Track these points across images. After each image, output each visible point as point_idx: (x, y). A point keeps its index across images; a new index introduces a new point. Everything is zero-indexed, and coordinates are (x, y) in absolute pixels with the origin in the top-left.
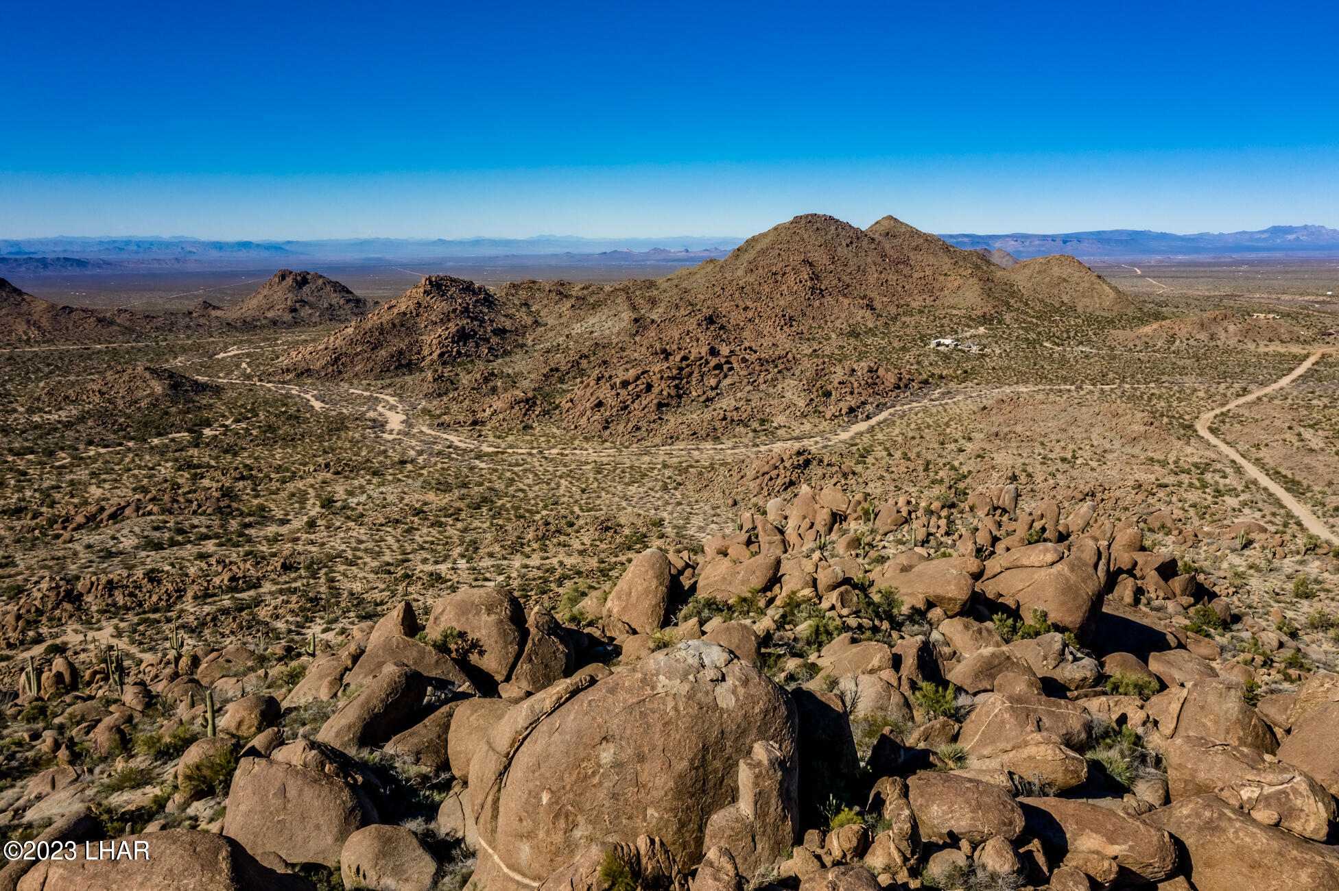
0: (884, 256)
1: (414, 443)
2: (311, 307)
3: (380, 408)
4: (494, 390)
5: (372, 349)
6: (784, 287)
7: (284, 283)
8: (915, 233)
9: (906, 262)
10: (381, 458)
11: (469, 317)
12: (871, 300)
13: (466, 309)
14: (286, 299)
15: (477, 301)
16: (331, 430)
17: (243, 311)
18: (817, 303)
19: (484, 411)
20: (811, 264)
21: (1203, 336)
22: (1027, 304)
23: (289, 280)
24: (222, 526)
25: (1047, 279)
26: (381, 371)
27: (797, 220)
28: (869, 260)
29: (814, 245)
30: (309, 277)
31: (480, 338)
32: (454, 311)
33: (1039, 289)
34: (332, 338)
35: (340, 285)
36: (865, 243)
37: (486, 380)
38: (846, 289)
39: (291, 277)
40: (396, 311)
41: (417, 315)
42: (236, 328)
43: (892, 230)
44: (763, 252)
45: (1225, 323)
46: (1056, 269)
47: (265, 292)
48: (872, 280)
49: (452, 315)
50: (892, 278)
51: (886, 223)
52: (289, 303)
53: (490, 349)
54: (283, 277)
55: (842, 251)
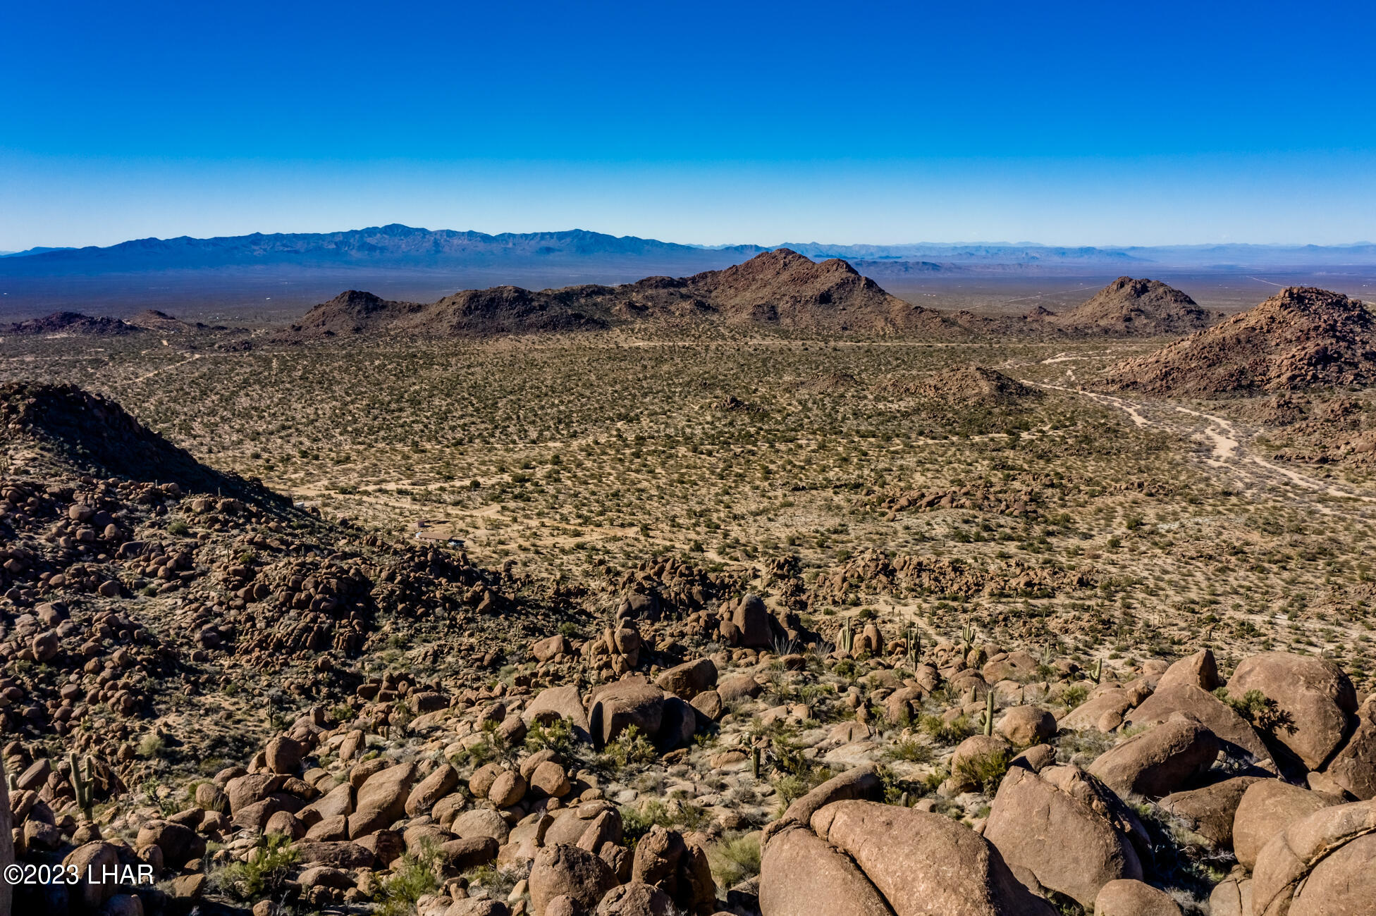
1: (1243, 474)
2: (1147, 317)
3: (1208, 431)
4: (1355, 425)
5: (1209, 366)
7: (1122, 291)
10: (1202, 486)
11: (1334, 336)
13: (1333, 328)
14: (1122, 307)
15: (1347, 319)
16: (1150, 449)
17: (1076, 318)
19: (1338, 448)
23: (1128, 288)
24: (1026, 530)
26: (1216, 391)
30: (1149, 285)
31: (1345, 363)
32: (1316, 328)
34: (1165, 351)
35: (1183, 294)
37: (1347, 411)
39: (1131, 284)
40: (1243, 325)
41: (1268, 331)
42: (1066, 335)
47: (1101, 299)
49: (1313, 334)
52: (1124, 311)
53: (1357, 376)
54: (1122, 285)
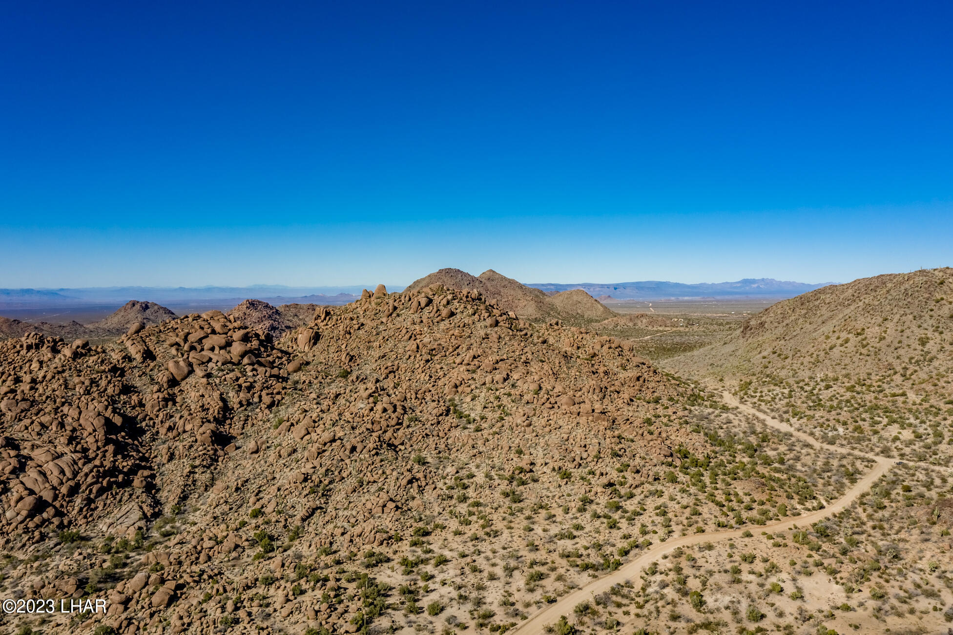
0: (487, 290)
7: (134, 308)
8: (504, 278)
11: (272, 320)
13: (270, 316)
14: (137, 317)
15: (273, 312)
21: (631, 324)
22: (559, 314)
23: (138, 307)
25: (570, 302)
27: (441, 271)
29: (450, 284)
30: (149, 305)
35: (168, 309)
36: (477, 284)
39: (139, 304)
46: (575, 297)
47: (122, 313)
51: (488, 273)
52: (140, 319)
54: (134, 305)
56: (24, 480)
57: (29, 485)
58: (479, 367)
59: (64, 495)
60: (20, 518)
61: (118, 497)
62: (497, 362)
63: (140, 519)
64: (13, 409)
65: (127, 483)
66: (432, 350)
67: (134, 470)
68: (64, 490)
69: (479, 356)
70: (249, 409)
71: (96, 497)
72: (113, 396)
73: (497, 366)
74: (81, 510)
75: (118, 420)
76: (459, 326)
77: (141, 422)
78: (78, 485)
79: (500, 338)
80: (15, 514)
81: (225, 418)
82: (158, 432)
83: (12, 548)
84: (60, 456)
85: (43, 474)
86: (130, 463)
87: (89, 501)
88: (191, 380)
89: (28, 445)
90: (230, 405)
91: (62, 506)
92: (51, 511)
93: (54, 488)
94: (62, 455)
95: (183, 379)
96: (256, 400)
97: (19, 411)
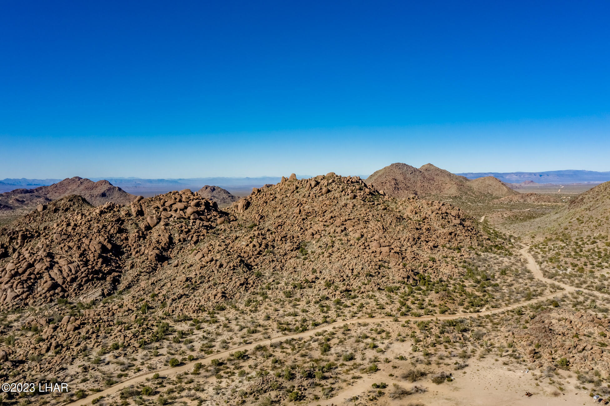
0: (424, 177)
6: (385, 187)
8: (437, 169)
9: (433, 180)
12: (417, 192)
18: (396, 192)
20: (395, 180)
21: (522, 201)
22: (474, 193)
25: (484, 185)
27: (392, 165)
28: (418, 179)
29: (398, 174)
33: (480, 188)
36: (417, 173)
38: (407, 188)
43: (429, 168)
44: (380, 176)
45: (531, 196)
46: (487, 181)
48: (418, 185)
50: (426, 184)
51: (427, 166)
55: (408, 176)
56: (51, 273)
57: (53, 276)
58: (333, 223)
59: (68, 282)
60: (44, 291)
61: (95, 285)
62: (346, 221)
63: (100, 296)
64: (58, 239)
65: (104, 278)
66: (308, 213)
67: (109, 273)
68: (69, 279)
69: (335, 217)
70: (184, 243)
71: (84, 284)
72: (112, 234)
73: (345, 223)
74: (75, 290)
75: (109, 246)
76: (331, 199)
77: (124, 248)
78: (77, 277)
79: (354, 205)
80: (42, 289)
81: (169, 248)
82: (131, 254)
83: (36, 305)
84: (72, 263)
85: (61, 271)
86: (108, 269)
87: (80, 285)
88: (157, 227)
89: (58, 256)
90: (174, 241)
91: (66, 287)
92: (59, 289)
93: (64, 278)
94: (74, 262)
95: (154, 226)
96: (189, 238)
97: (61, 240)
